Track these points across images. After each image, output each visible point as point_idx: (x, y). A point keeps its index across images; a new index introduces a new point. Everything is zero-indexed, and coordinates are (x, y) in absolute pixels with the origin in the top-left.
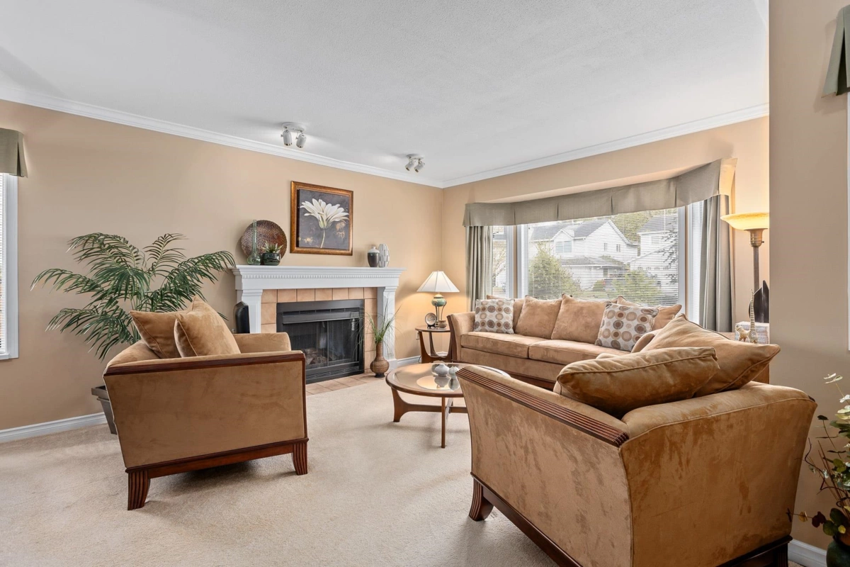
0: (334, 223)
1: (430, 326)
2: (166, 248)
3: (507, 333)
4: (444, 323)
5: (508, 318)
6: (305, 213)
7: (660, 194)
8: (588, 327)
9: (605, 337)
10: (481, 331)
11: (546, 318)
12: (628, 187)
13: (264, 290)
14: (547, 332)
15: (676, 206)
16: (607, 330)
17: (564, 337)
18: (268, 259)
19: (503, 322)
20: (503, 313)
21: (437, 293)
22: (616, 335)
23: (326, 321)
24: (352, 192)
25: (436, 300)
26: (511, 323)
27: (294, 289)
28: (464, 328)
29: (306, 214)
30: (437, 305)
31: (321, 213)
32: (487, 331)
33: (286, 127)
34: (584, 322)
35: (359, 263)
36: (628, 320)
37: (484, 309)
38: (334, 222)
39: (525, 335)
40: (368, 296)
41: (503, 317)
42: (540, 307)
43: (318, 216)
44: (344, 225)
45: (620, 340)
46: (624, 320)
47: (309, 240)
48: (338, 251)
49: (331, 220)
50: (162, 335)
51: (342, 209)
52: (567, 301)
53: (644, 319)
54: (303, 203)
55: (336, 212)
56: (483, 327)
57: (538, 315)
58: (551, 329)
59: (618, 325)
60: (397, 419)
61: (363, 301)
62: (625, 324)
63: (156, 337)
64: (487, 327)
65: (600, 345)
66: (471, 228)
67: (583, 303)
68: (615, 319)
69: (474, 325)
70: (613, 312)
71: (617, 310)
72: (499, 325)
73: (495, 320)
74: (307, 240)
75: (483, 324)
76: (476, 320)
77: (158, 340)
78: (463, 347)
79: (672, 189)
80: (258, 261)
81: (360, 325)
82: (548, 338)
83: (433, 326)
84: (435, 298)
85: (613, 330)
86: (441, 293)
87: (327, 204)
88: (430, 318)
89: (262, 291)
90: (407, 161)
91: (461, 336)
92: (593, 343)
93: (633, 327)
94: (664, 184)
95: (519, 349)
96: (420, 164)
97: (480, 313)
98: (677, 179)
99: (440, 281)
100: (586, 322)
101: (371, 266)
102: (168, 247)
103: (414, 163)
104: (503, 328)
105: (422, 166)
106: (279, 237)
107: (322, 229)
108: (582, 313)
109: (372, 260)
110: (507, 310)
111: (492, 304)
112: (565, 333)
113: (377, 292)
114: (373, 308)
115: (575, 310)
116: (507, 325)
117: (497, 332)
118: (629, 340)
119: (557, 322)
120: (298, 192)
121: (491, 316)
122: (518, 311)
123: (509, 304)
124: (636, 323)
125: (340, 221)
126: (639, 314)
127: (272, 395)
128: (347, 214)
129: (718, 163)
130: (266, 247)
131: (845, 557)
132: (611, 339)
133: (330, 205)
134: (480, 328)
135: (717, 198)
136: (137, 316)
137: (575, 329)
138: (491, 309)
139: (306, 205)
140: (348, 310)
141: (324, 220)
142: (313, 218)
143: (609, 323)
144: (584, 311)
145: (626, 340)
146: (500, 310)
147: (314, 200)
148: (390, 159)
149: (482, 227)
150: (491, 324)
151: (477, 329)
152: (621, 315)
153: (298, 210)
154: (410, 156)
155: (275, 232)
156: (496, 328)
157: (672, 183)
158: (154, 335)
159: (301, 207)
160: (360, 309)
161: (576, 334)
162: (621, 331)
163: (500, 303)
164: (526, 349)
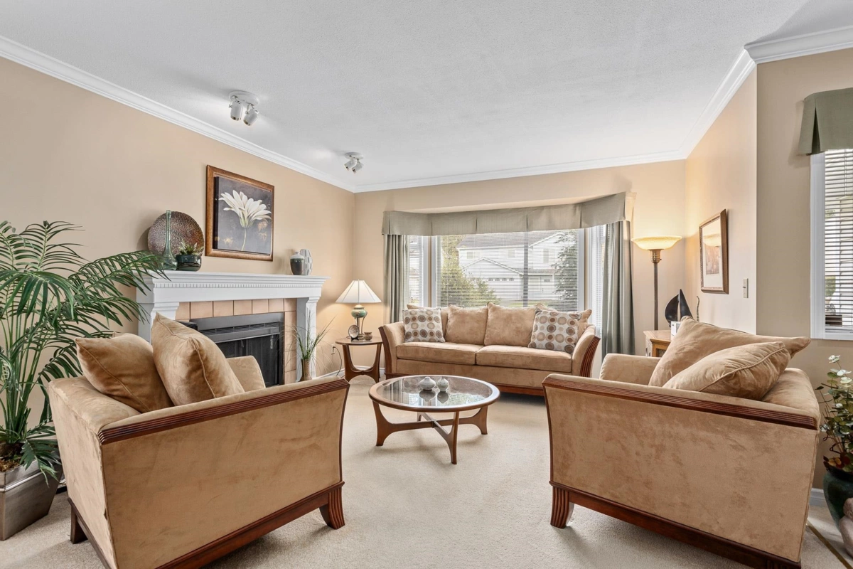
0: (256, 222)
1: (353, 339)
2: (51, 242)
3: (439, 342)
4: (370, 335)
5: (438, 327)
6: (224, 207)
7: (568, 216)
8: (519, 331)
9: (539, 340)
10: (413, 341)
11: (476, 325)
12: (542, 208)
13: (180, 303)
14: (479, 338)
15: (581, 227)
16: (541, 333)
17: (498, 342)
18: (186, 262)
19: (435, 330)
20: (434, 322)
21: (357, 304)
22: (550, 337)
23: (245, 341)
24: (272, 188)
25: (357, 311)
26: (441, 331)
27: (210, 302)
28: (397, 339)
29: (226, 209)
30: (358, 316)
31: (243, 208)
32: (419, 341)
33: (236, 97)
34: (514, 328)
35: (278, 269)
36: (560, 324)
37: (414, 319)
38: (256, 220)
39: (458, 342)
40: (287, 307)
41: (434, 326)
42: (468, 315)
43: (239, 212)
44: (266, 225)
45: (554, 342)
46: (556, 324)
47: (228, 240)
48: (258, 256)
49: (253, 219)
50: (131, 372)
51: (264, 206)
52: (495, 309)
53: (572, 323)
54: (222, 195)
55: (257, 209)
56: (416, 337)
57: (468, 322)
58: (483, 335)
59: (551, 329)
60: (380, 443)
61: (284, 313)
62: (557, 328)
63: (121, 375)
64: (420, 337)
65: (534, 346)
66: (389, 236)
67: (509, 310)
68: (548, 324)
69: (406, 336)
70: (546, 318)
71: (549, 316)
72: (432, 334)
73: (427, 330)
74: (225, 240)
75: (416, 334)
76: (407, 331)
77: (124, 380)
78: (398, 358)
79: (578, 212)
80: (174, 265)
81: (279, 341)
82: (482, 344)
83: (357, 338)
84: (355, 309)
85: (546, 333)
86: (361, 304)
87: (248, 198)
88: (352, 331)
89: (178, 304)
90: (347, 160)
91: (397, 347)
92: (527, 347)
93: (565, 330)
94: (571, 208)
95: (467, 356)
96: (359, 166)
97: (411, 323)
98: (582, 205)
99: (361, 291)
100: (517, 328)
101: (295, 274)
102: (54, 241)
103: (353, 162)
104: (436, 337)
105: (361, 167)
106: (193, 235)
107: (243, 228)
108: (511, 319)
109: (296, 267)
110: (437, 319)
111: (421, 314)
112: (499, 339)
113: (297, 304)
114: (293, 322)
115: (505, 316)
116: (438, 334)
117: (430, 341)
118: (562, 341)
119: (488, 329)
120: (216, 180)
121: (422, 326)
122: (445, 320)
123: (437, 313)
124: (566, 326)
125: (262, 220)
126: (568, 318)
127: (311, 436)
128: (269, 212)
129: (623, 195)
130: (183, 247)
131: (848, 485)
132: (545, 341)
133: (251, 200)
134: (412, 338)
135: (620, 224)
136: (86, 345)
137: (507, 334)
138: (422, 319)
139: (225, 197)
140: (268, 324)
141: (246, 217)
142: (232, 214)
143: (542, 328)
144: (513, 318)
145: (559, 342)
146: (430, 319)
147: (234, 192)
148: (324, 155)
149: (399, 236)
150: (424, 333)
151: (409, 340)
152: (553, 320)
153: (216, 203)
154: (350, 155)
155: (189, 228)
156: (429, 337)
157: (577, 208)
158: (119, 373)
159: (220, 199)
160: (281, 324)
161: (509, 339)
162: (555, 333)
163: (429, 313)
164: (474, 356)
